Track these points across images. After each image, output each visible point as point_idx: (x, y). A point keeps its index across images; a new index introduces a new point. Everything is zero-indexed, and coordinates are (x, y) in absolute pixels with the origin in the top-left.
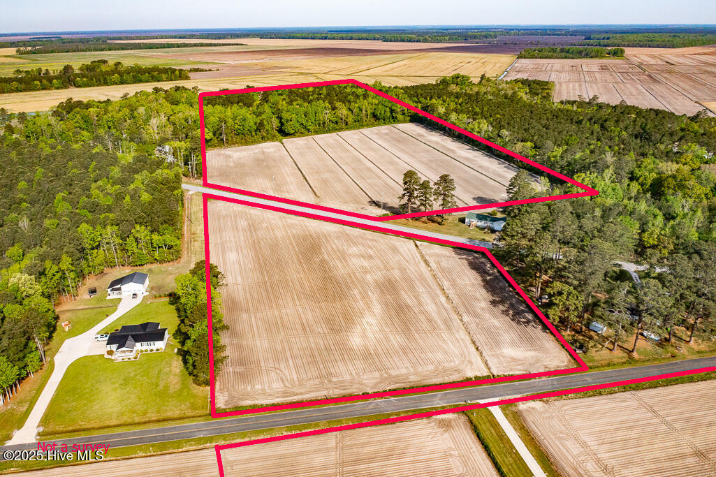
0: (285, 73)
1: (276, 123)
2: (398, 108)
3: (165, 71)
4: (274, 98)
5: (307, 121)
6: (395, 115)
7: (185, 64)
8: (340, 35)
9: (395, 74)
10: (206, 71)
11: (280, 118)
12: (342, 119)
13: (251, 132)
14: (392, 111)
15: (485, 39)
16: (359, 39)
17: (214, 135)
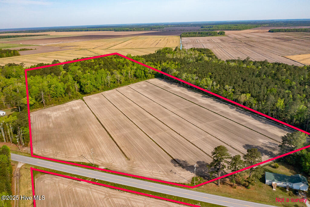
0: (73, 49)
1: (77, 86)
2: (147, 70)
3: (5, 51)
4: (72, 68)
5: (97, 83)
6: (147, 75)
7: (17, 46)
8: (94, 29)
9: (129, 48)
10: (29, 50)
11: (79, 82)
12: (117, 80)
13: (61, 95)
14: (145, 73)
15: (159, 29)
16: (103, 31)
17: (36, 100)
